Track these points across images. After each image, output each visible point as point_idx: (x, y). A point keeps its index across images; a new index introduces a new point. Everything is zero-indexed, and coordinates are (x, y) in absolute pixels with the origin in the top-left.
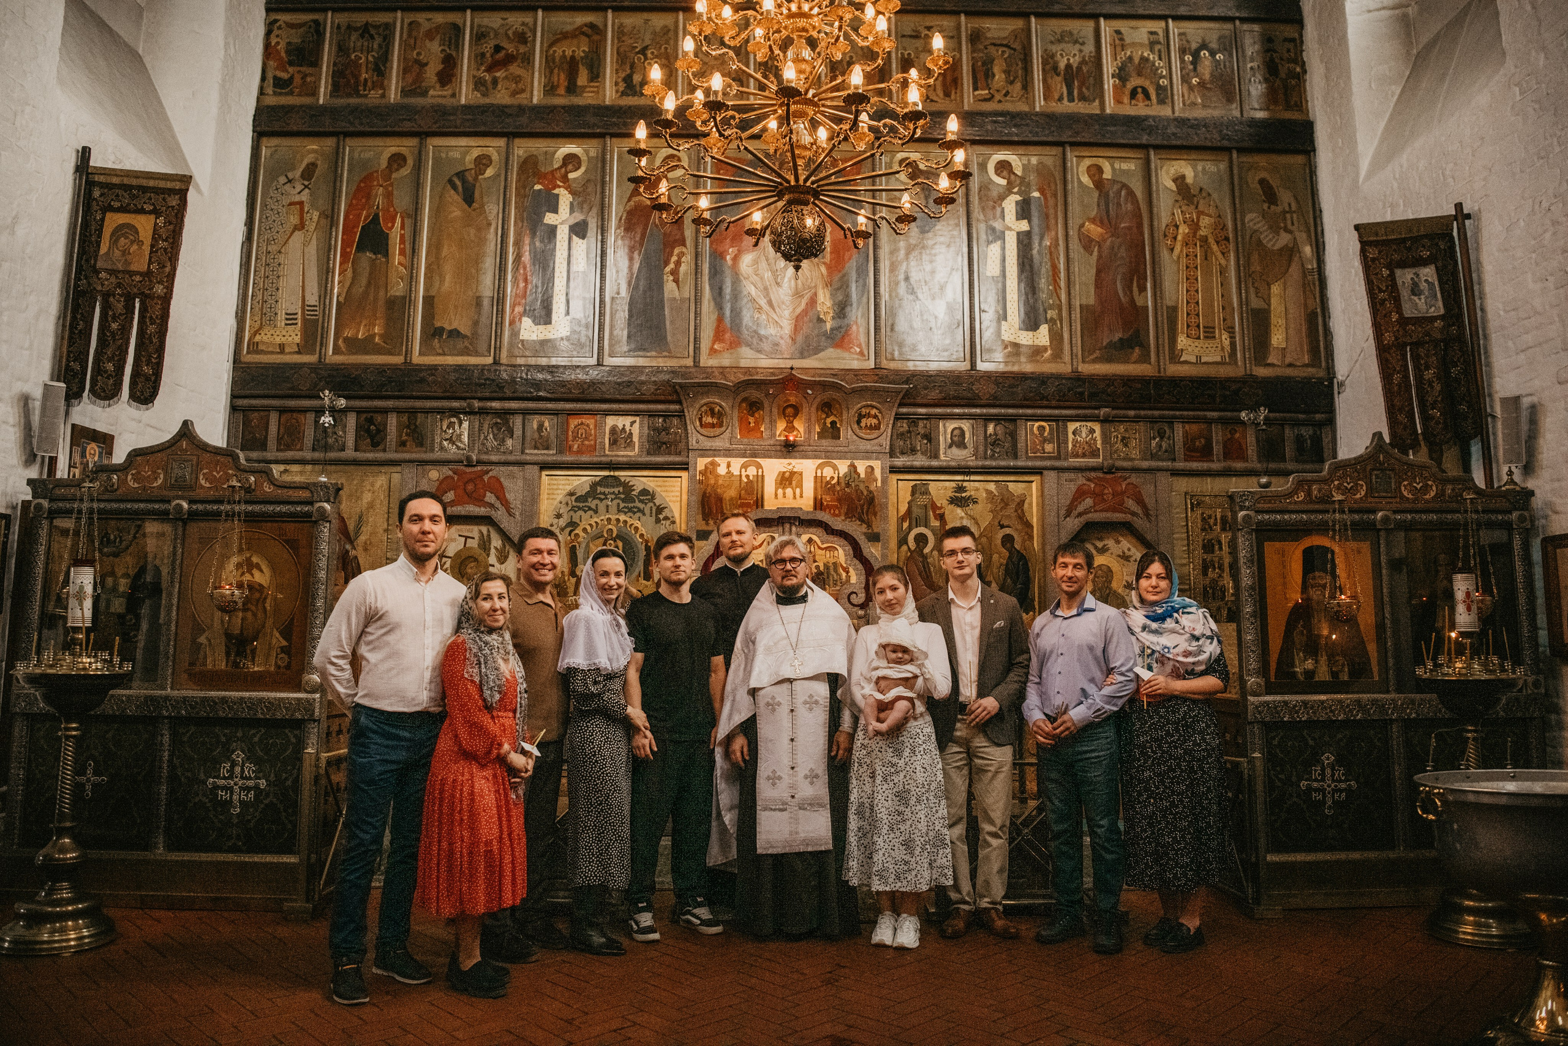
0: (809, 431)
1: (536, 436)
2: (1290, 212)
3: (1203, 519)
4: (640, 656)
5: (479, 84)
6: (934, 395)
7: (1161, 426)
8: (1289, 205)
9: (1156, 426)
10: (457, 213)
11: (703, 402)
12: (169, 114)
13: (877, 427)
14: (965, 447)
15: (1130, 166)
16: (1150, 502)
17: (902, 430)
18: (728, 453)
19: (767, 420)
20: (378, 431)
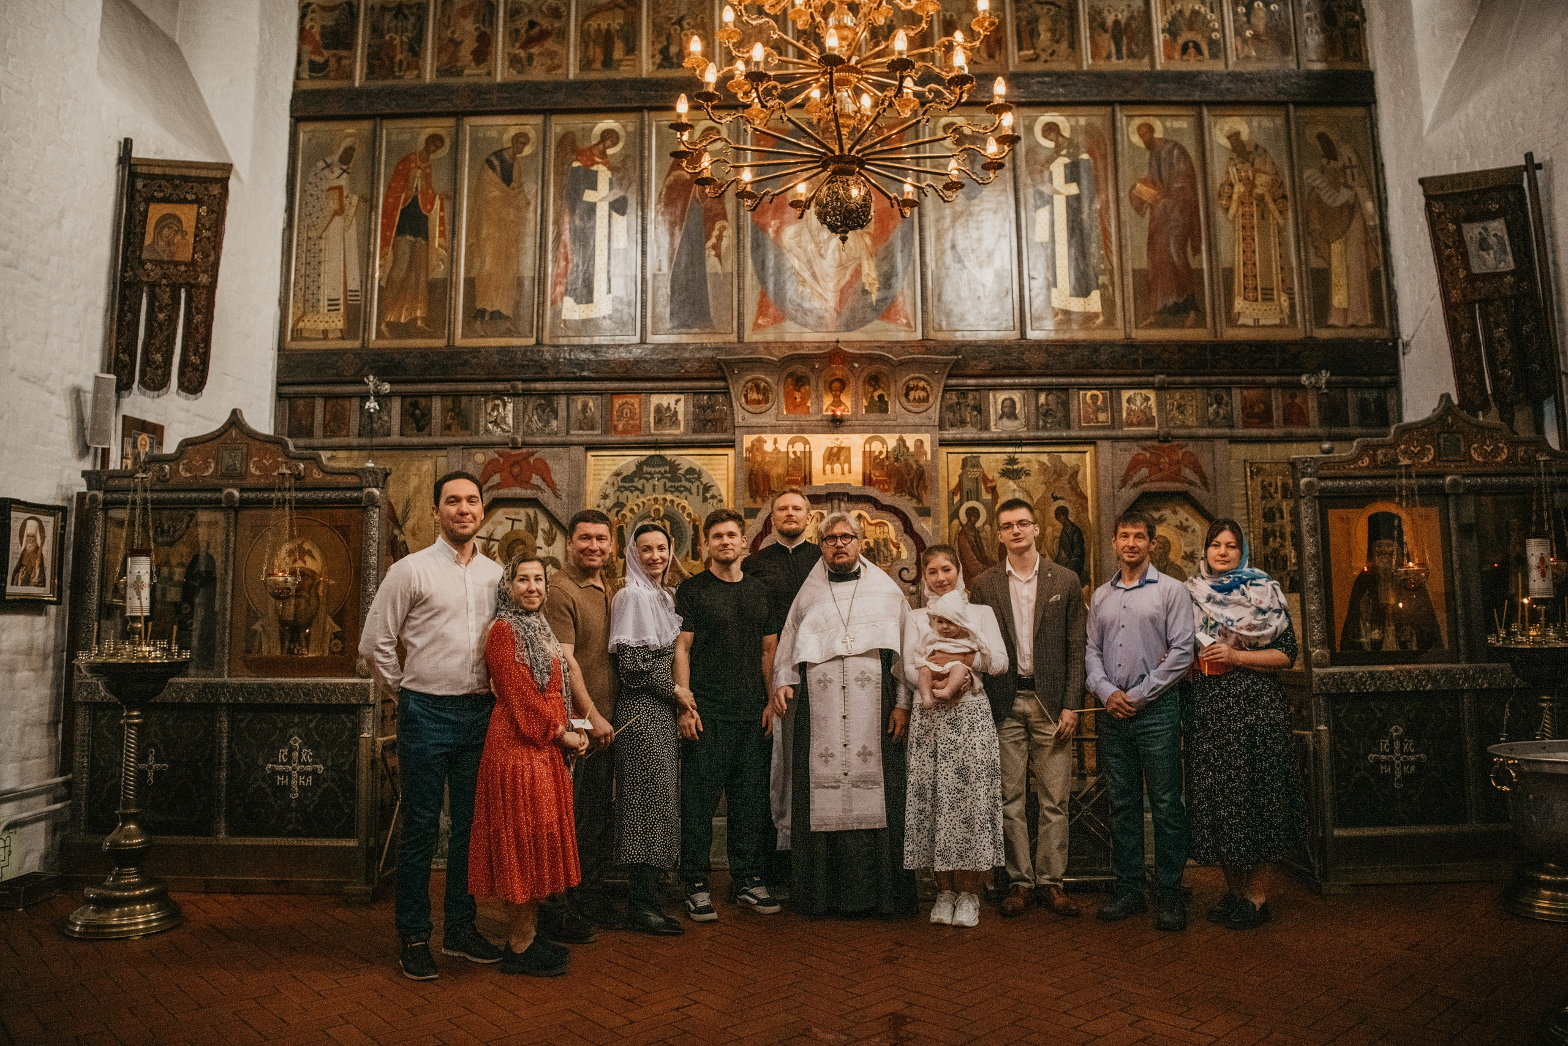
0: (856, 405)
1: (581, 416)
2: (1351, 167)
3: (1264, 487)
4: (689, 635)
5: (514, 61)
6: (984, 365)
7: (1217, 393)
8: (1350, 159)
9: (1213, 393)
10: (496, 193)
11: (748, 378)
12: (207, 102)
13: (926, 400)
14: (1016, 418)
15: (1182, 124)
16: (1208, 470)
17: (950, 402)
18: (775, 429)
19: (813, 395)
20: (423, 415)
